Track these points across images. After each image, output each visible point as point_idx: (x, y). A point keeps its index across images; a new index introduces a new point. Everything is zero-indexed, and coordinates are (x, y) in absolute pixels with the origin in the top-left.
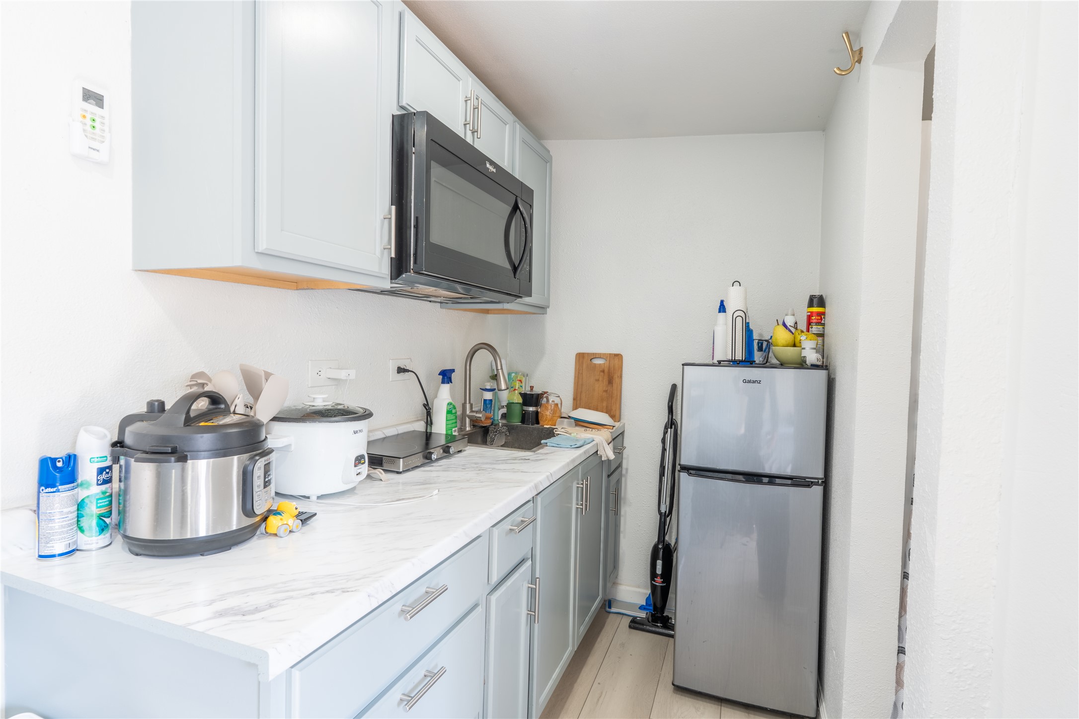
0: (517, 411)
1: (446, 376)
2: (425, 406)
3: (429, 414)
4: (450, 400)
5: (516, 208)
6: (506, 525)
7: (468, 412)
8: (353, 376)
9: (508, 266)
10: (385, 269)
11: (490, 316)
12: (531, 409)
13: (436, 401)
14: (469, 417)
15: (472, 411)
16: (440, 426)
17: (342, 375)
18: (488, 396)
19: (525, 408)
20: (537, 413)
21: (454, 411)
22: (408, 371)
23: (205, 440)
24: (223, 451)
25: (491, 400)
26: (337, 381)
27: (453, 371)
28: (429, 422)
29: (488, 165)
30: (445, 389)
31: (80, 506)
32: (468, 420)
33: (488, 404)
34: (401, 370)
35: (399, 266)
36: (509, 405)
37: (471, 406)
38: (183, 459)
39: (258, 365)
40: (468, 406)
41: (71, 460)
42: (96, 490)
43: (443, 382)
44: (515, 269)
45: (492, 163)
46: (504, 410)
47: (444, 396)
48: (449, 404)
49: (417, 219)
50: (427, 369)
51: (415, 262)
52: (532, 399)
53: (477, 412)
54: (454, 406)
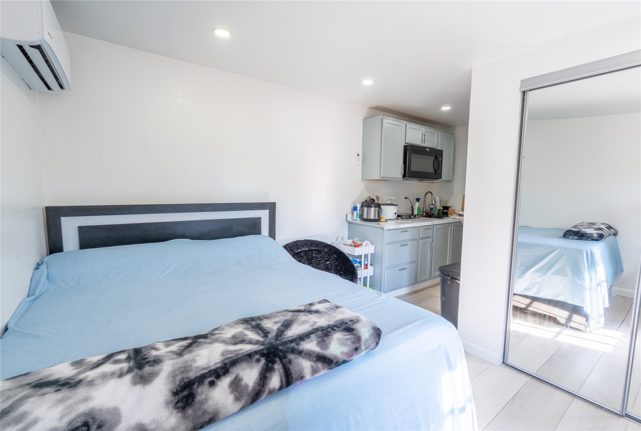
0: (441, 212)
1: (418, 200)
2: (411, 207)
3: (413, 209)
4: (419, 206)
5: (436, 157)
6: (424, 228)
7: (424, 210)
8: (394, 199)
9: (434, 172)
10: (402, 177)
11: (434, 183)
12: (445, 211)
13: (415, 206)
14: (425, 212)
15: (426, 210)
16: (416, 212)
17: (392, 198)
18: (432, 206)
19: (444, 211)
20: (447, 212)
21: (419, 209)
22: (407, 198)
23: (373, 205)
24: (375, 207)
25: (433, 208)
26: (391, 199)
27: (420, 199)
28: (413, 211)
29: (427, 149)
30: (417, 203)
31: (357, 214)
32: (424, 212)
33: (431, 209)
34: (406, 198)
35: (404, 176)
36: (439, 210)
37: (426, 208)
38: (371, 207)
39: (379, 195)
40: (425, 208)
41: (356, 207)
42: (359, 212)
43: (417, 201)
44: (435, 172)
45: (428, 148)
46: (438, 212)
47: (417, 205)
48: (418, 207)
49: (408, 166)
50: (412, 198)
51: (408, 174)
52: (446, 208)
53: (427, 210)
54: (420, 208)
